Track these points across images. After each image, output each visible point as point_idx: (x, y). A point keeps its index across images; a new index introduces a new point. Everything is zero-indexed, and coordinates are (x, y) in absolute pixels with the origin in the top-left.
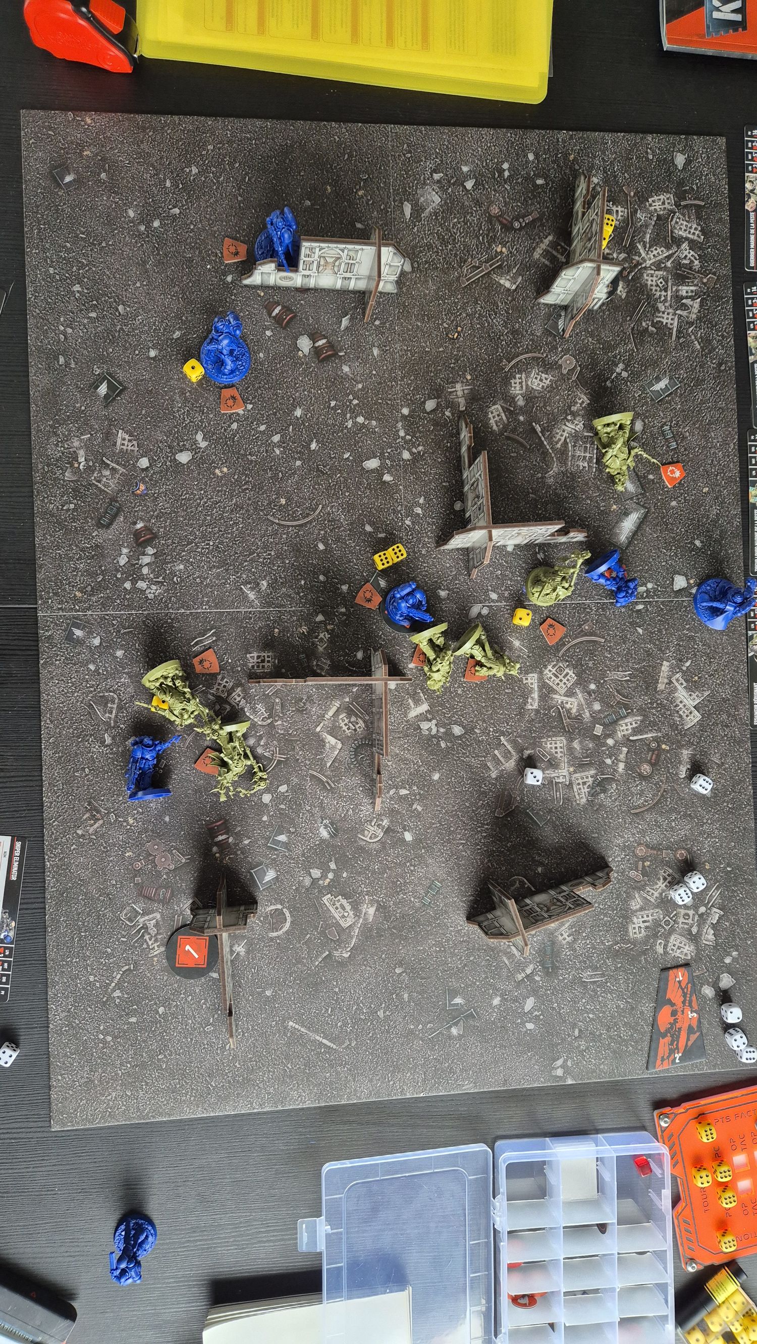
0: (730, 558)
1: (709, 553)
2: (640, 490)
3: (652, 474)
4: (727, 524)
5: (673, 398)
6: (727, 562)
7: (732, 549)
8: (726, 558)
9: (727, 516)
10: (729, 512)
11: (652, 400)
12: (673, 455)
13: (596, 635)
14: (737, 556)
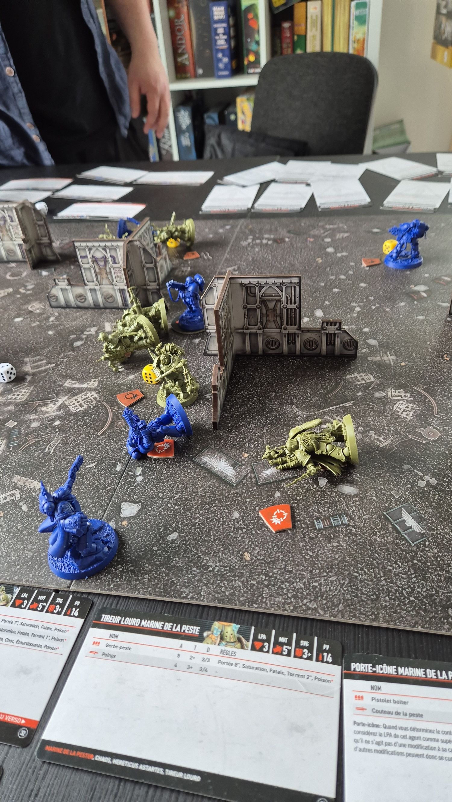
0: (137, 575)
1: (155, 548)
2: (261, 481)
3: (282, 496)
4: (189, 579)
5: (390, 533)
6: (133, 571)
7: (150, 581)
8: (139, 571)
9: (200, 581)
10: (206, 585)
11: (387, 509)
12: (304, 523)
13: (108, 429)
14: (136, 585)
